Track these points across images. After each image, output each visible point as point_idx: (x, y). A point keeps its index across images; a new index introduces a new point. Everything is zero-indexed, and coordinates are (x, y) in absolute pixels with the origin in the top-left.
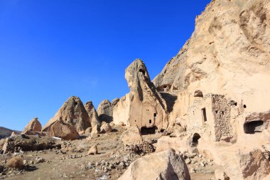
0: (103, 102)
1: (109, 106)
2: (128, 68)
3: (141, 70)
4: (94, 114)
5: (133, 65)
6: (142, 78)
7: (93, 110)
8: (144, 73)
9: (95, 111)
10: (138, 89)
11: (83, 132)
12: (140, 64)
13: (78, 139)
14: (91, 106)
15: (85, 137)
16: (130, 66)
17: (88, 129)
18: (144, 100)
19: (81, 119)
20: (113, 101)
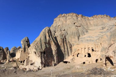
0: (13, 48)
1: (15, 50)
2: (22, 40)
3: (26, 41)
4: (9, 52)
5: (24, 39)
6: (26, 44)
7: (8, 51)
8: (27, 42)
9: (9, 51)
10: (24, 48)
11: (3, 61)
12: (26, 39)
13: (1, 64)
14: (8, 49)
15: (4, 63)
16: (23, 39)
17: (5, 60)
18: (26, 52)
19: (2, 56)
20: (18, 47)
